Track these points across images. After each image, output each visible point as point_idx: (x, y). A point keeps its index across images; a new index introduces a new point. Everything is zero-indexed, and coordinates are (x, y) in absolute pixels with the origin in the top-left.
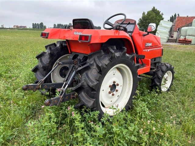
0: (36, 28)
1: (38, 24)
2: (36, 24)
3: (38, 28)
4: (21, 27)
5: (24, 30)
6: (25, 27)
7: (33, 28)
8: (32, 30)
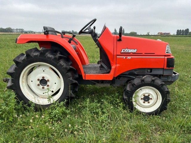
0: (180, 35)
1: (183, 30)
2: (180, 30)
3: (183, 34)
4: (164, 34)
5: (167, 36)
6: (169, 33)
7: (178, 34)
8: (176, 36)
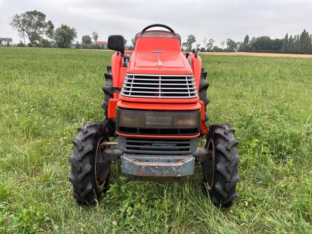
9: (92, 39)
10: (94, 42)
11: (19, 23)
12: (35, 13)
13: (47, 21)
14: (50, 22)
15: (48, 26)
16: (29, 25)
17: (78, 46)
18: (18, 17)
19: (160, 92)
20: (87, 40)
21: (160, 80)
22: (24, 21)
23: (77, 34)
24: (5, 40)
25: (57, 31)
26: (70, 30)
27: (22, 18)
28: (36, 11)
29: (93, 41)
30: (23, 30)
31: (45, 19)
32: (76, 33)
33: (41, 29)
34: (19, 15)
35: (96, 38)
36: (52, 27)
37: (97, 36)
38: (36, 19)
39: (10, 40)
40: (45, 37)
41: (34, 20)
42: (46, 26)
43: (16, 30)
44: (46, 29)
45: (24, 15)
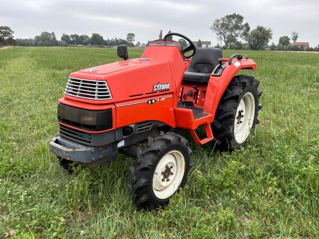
9: (291, 40)
10: (292, 43)
11: (217, 27)
12: (233, 16)
13: (243, 23)
14: (247, 25)
15: (244, 28)
16: (227, 28)
17: (273, 48)
18: (218, 21)
19: (78, 93)
20: (284, 41)
21: (81, 83)
22: (223, 25)
23: (272, 36)
24: (205, 43)
25: (252, 33)
26: (265, 31)
27: (222, 22)
28: (235, 14)
29: (291, 41)
30: (221, 33)
31: (242, 22)
32: (272, 34)
33: (237, 32)
34: (219, 19)
35: (295, 38)
36: (249, 29)
37: (297, 37)
38: (234, 22)
39: (209, 43)
40: (239, 39)
41: (232, 23)
42: (242, 29)
43: (215, 33)
44: (242, 31)
45: (223, 19)
